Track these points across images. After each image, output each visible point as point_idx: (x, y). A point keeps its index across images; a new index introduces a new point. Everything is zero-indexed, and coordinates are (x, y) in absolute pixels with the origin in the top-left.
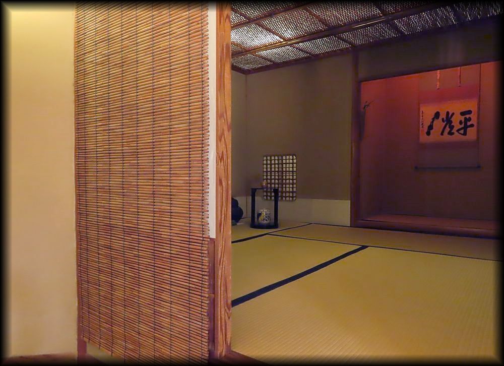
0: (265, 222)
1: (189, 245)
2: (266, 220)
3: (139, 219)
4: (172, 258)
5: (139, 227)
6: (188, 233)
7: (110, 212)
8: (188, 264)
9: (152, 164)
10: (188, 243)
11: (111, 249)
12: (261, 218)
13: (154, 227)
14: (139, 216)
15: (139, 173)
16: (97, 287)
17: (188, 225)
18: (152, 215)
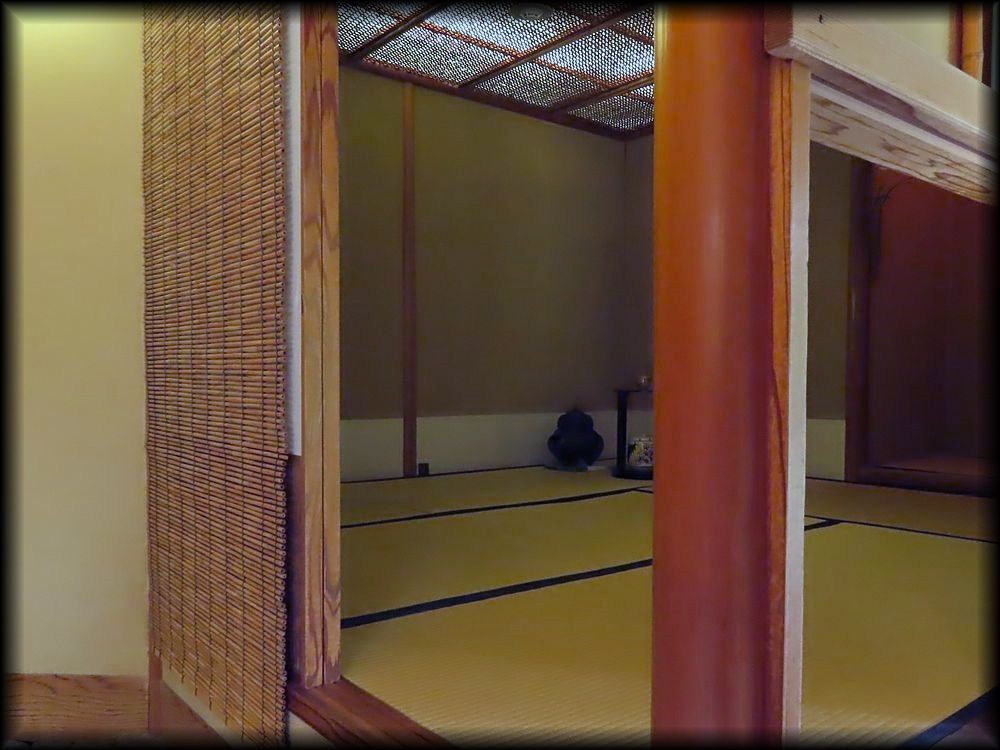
0: (644, 464)
1: (263, 468)
2: (646, 461)
3: (209, 423)
4: (246, 495)
5: (210, 437)
6: (260, 446)
7: (180, 411)
8: (260, 504)
9: (221, 318)
10: (260, 464)
11: (182, 481)
12: (635, 455)
13: (225, 438)
14: (210, 418)
15: (209, 335)
16: (167, 553)
17: (260, 430)
18: (222, 413)
